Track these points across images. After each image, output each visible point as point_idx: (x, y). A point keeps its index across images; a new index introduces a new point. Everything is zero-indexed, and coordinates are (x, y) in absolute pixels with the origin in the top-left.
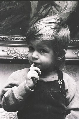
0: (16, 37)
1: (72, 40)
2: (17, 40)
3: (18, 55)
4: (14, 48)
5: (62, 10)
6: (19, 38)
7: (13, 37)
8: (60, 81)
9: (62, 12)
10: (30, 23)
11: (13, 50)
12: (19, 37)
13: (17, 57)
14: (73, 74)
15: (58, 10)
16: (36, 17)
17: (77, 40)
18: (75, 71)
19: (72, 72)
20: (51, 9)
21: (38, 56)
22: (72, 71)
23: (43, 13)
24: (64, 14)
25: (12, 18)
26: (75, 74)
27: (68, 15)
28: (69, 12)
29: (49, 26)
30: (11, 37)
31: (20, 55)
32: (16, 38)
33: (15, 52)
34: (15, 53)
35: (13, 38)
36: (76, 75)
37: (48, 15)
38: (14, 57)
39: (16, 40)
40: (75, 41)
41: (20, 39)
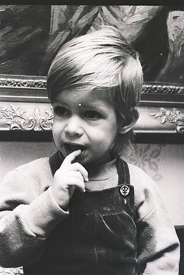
0: (17, 80)
1: (147, 86)
2: (19, 85)
3: (22, 121)
4: (12, 105)
5: (126, 16)
6: (25, 81)
7: (9, 80)
8: (125, 187)
9: (124, 20)
10: (49, 47)
11: (9, 109)
12: (23, 78)
13: (20, 125)
14: (150, 164)
15: (116, 17)
16: (62, 32)
17: (159, 86)
18: (155, 157)
19: (148, 160)
20: (99, 14)
21: (81, 128)
22: (148, 157)
23: (80, 22)
24: (129, 26)
25: (6, 34)
26: (154, 163)
27: (140, 28)
28: (141, 21)
29: (103, 53)
30: (4, 79)
31: (27, 121)
32: (17, 83)
33: (14, 114)
34: (15, 116)
35: (8, 82)
36: (157, 166)
37: (92, 28)
38: (12, 126)
39: (17, 87)
40: (156, 88)
41: (25, 83)
